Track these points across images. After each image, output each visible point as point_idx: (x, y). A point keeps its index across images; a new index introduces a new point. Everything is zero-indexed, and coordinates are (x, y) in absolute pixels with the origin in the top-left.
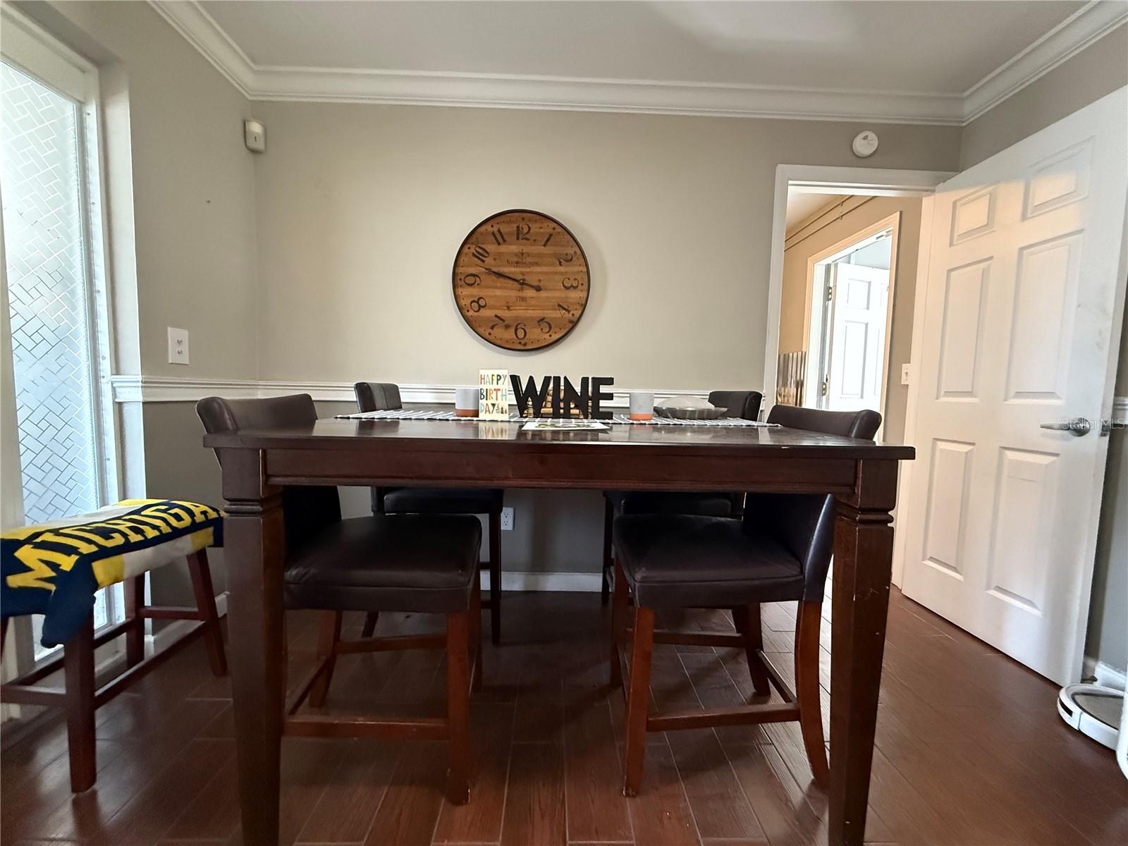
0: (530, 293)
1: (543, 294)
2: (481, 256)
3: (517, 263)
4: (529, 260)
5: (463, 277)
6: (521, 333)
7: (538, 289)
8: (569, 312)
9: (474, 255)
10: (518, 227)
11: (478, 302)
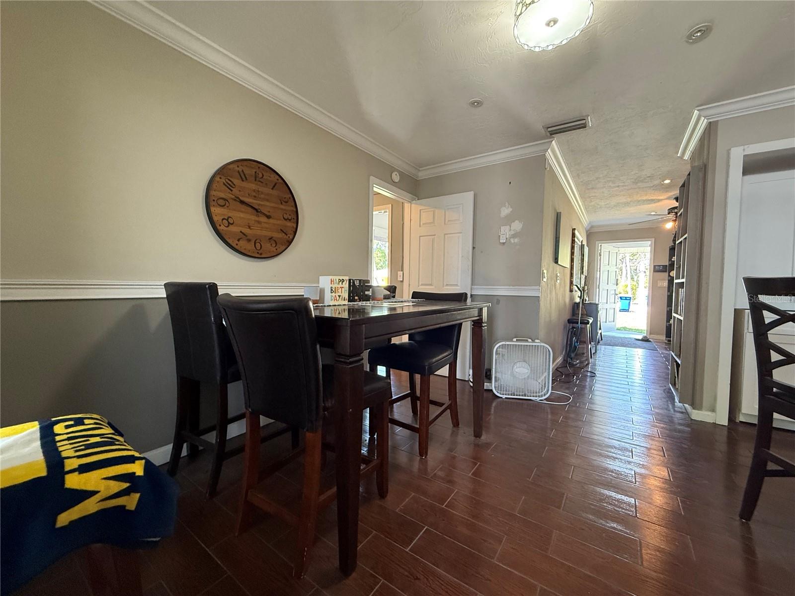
0: (263, 219)
1: (271, 221)
2: (230, 186)
3: (255, 197)
4: (262, 196)
5: (216, 199)
6: (258, 245)
7: (268, 217)
8: (287, 235)
9: (224, 184)
10: (256, 172)
11: (227, 220)
